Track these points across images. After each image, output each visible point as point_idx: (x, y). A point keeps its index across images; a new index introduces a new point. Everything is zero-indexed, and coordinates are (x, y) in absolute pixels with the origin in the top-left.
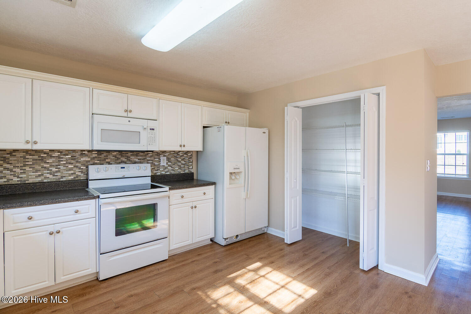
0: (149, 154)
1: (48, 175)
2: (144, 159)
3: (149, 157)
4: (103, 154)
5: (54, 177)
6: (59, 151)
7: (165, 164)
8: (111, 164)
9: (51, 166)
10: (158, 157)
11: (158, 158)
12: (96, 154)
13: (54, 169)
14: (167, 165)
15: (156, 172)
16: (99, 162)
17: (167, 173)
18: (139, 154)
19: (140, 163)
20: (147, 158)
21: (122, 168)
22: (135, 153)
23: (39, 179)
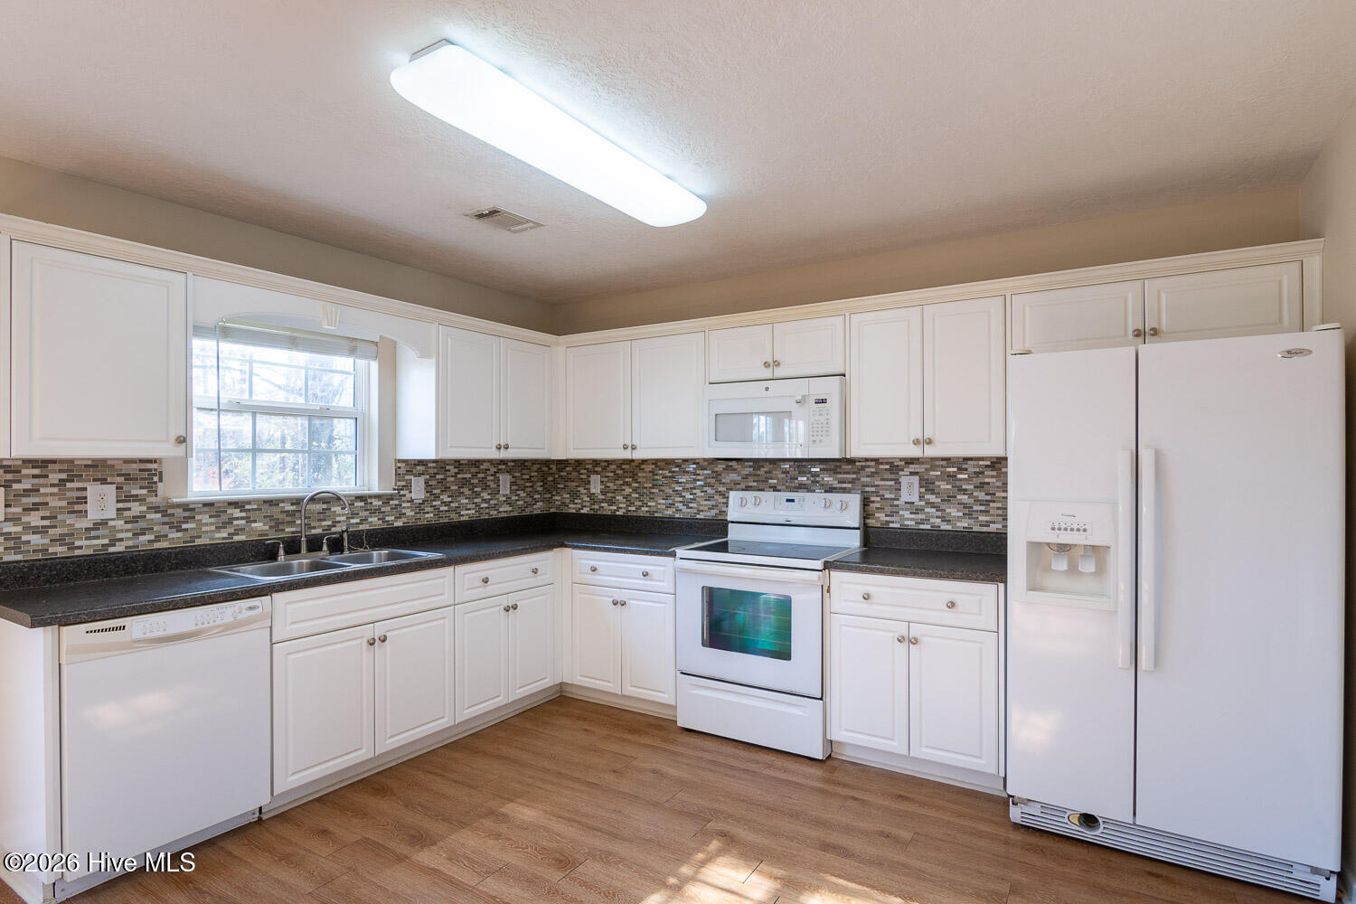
0: (868, 467)
1: (680, 506)
2: (853, 481)
3: (868, 476)
4: (763, 467)
5: (689, 510)
6: (694, 461)
7: (915, 498)
8: (779, 491)
9: (685, 489)
10: (893, 476)
11: (891, 480)
12: (750, 467)
13: (689, 496)
14: (920, 500)
15: (888, 519)
16: (755, 484)
17: (922, 527)
18: (840, 467)
19: (844, 493)
20: (862, 479)
21: (788, 500)
22: (832, 466)
23: (669, 512)
